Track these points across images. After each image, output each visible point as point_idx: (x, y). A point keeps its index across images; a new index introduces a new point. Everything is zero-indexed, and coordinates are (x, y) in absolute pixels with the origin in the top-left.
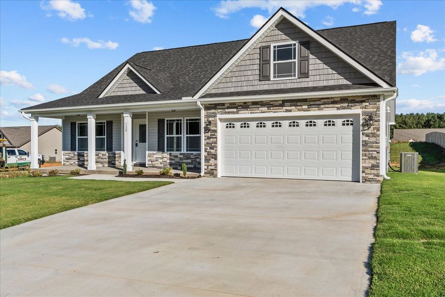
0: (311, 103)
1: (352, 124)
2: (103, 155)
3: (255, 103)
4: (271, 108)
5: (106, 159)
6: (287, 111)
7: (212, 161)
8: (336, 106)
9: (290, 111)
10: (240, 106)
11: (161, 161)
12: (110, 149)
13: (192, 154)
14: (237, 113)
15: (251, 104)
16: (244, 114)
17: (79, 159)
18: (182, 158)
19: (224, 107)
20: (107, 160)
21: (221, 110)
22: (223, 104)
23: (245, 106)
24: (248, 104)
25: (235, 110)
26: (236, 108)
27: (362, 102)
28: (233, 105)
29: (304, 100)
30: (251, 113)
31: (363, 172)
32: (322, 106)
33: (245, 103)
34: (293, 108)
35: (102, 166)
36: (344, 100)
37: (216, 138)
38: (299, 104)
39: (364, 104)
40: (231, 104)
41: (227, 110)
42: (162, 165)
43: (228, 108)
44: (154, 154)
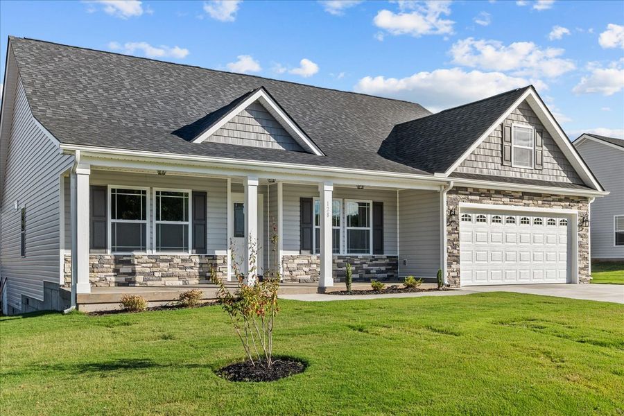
0: (545, 199)
1: (566, 224)
2: (183, 260)
3: (498, 192)
4: (513, 200)
5: (191, 268)
6: (525, 205)
7: (454, 266)
8: (563, 204)
9: (528, 205)
10: (484, 193)
11: (307, 269)
12: (201, 247)
13: (357, 257)
14: (480, 202)
15: (494, 192)
16: (487, 205)
17: (116, 271)
18: (341, 263)
19: (466, 192)
20: (196, 271)
21: (463, 196)
22: (466, 189)
23: (488, 194)
24: (491, 192)
25: (478, 198)
26: (480, 195)
27: (578, 202)
28: (476, 192)
29: (539, 195)
30: (494, 204)
31: (579, 273)
32: (552, 203)
33: (489, 190)
34: (531, 202)
35: (181, 283)
36: (567, 199)
37: (458, 233)
38: (535, 198)
39: (581, 205)
40: (474, 189)
41: (470, 197)
42: (309, 276)
43: (471, 194)
44: (293, 258)
